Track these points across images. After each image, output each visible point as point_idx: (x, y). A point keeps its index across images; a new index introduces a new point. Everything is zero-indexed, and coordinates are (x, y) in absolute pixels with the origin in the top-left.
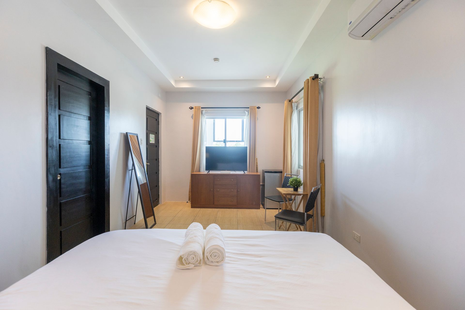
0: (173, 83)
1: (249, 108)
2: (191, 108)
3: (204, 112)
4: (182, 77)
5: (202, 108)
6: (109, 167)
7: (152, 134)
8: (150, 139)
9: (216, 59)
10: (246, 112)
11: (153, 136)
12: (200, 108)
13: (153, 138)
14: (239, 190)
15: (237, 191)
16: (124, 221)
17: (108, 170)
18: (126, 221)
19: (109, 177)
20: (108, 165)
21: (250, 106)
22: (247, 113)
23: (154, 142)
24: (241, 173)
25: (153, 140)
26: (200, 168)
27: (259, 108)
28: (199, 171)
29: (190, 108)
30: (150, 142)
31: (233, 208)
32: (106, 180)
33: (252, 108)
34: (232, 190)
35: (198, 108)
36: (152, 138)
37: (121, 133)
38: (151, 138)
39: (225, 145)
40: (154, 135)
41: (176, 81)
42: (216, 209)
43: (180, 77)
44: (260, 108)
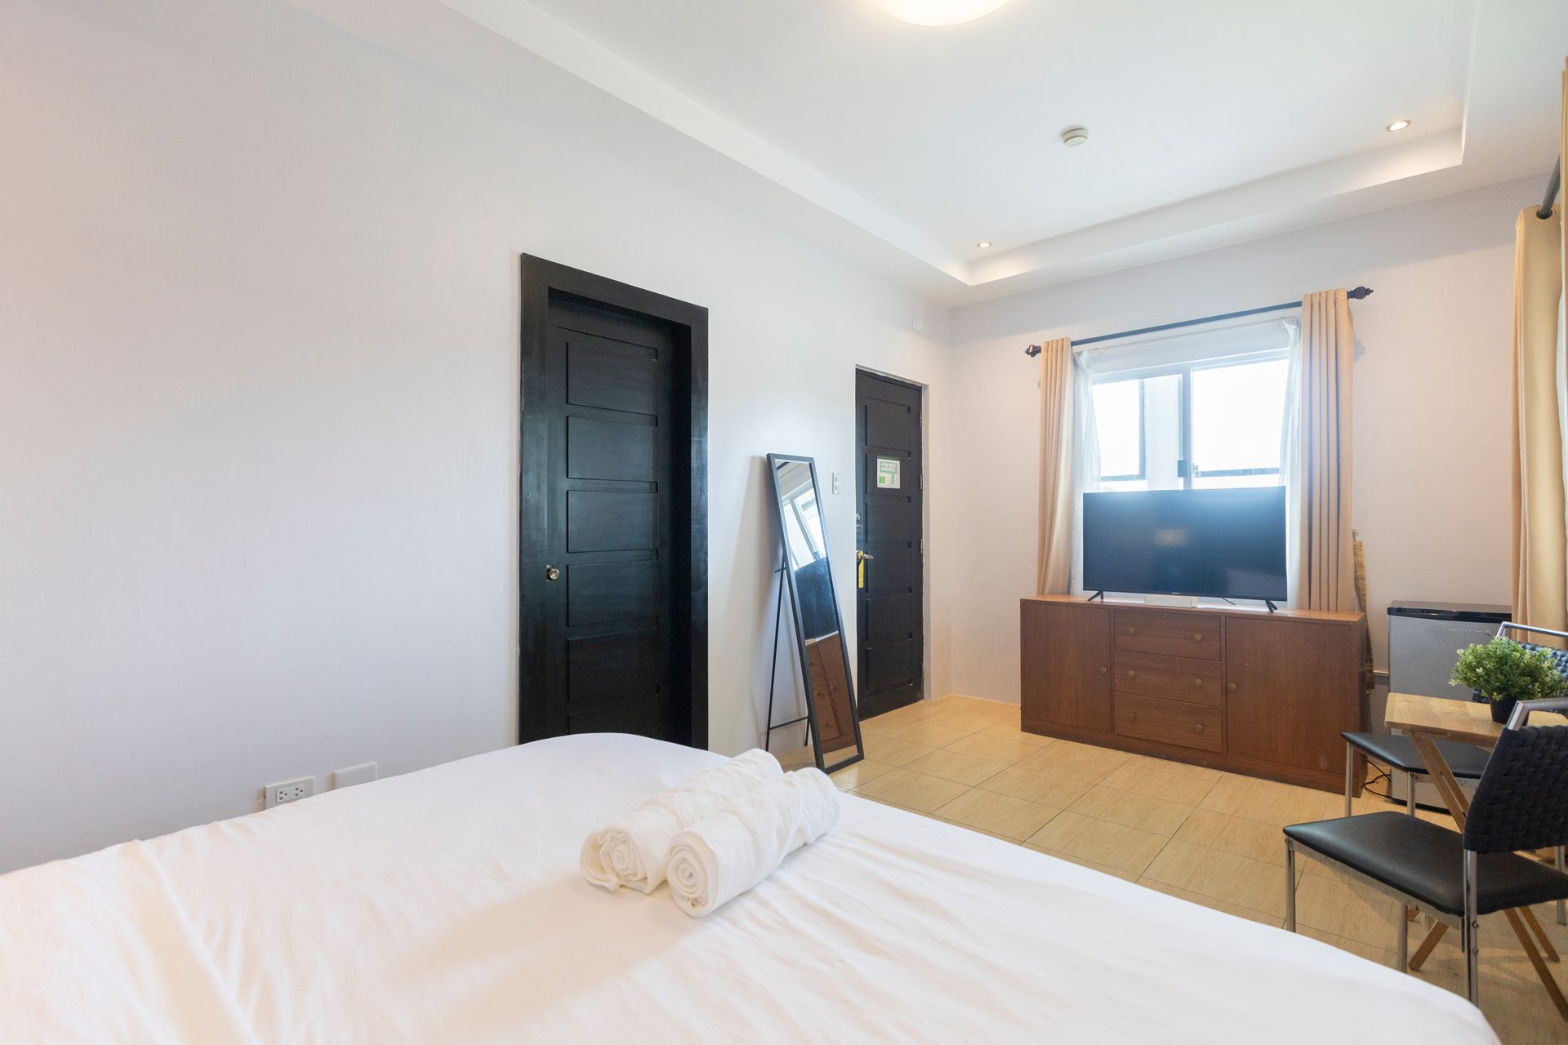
0: (957, 272)
1: (1299, 304)
2: (1034, 351)
3: (1083, 360)
4: (984, 245)
5: (1073, 344)
6: (704, 557)
7: (889, 454)
8: (879, 474)
9: (1071, 134)
10: (1286, 325)
11: (892, 465)
12: (1067, 345)
13: (893, 470)
14: (1234, 686)
15: (1226, 691)
16: (764, 729)
17: (702, 566)
18: (769, 729)
19: (704, 585)
20: (702, 552)
21: (1306, 295)
22: (1291, 329)
23: (897, 485)
24: (1259, 608)
25: (893, 477)
26: (1072, 580)
27: (1360, 293)
28: (1066, 589)
29: (1027, 352)
30: (880, 485)
31: (1205, 763)
32: (693, 594)
33: (1316, 300)
34: (1198, 682)
35: (1058, 347)
36: (889, 472)
37: (753, 458)
38: (881, 471)
39: (1188, 482)
40: (898, 463)
41: (973, 265)
42: (1121, 753)
43: (979, 245)
44: (1368, 292)
